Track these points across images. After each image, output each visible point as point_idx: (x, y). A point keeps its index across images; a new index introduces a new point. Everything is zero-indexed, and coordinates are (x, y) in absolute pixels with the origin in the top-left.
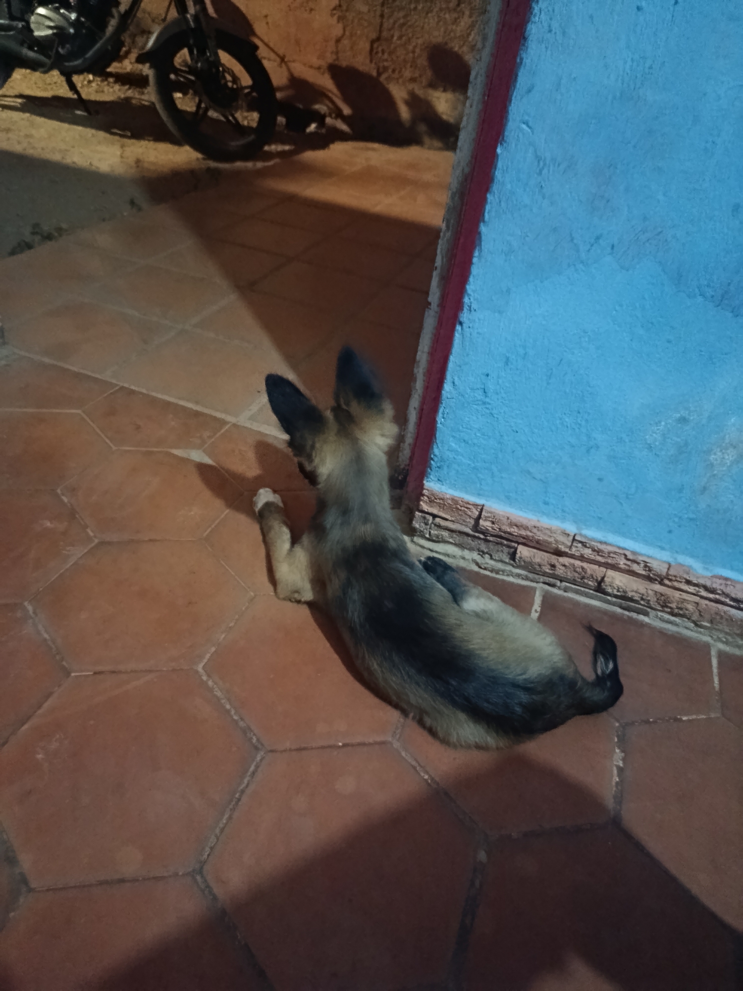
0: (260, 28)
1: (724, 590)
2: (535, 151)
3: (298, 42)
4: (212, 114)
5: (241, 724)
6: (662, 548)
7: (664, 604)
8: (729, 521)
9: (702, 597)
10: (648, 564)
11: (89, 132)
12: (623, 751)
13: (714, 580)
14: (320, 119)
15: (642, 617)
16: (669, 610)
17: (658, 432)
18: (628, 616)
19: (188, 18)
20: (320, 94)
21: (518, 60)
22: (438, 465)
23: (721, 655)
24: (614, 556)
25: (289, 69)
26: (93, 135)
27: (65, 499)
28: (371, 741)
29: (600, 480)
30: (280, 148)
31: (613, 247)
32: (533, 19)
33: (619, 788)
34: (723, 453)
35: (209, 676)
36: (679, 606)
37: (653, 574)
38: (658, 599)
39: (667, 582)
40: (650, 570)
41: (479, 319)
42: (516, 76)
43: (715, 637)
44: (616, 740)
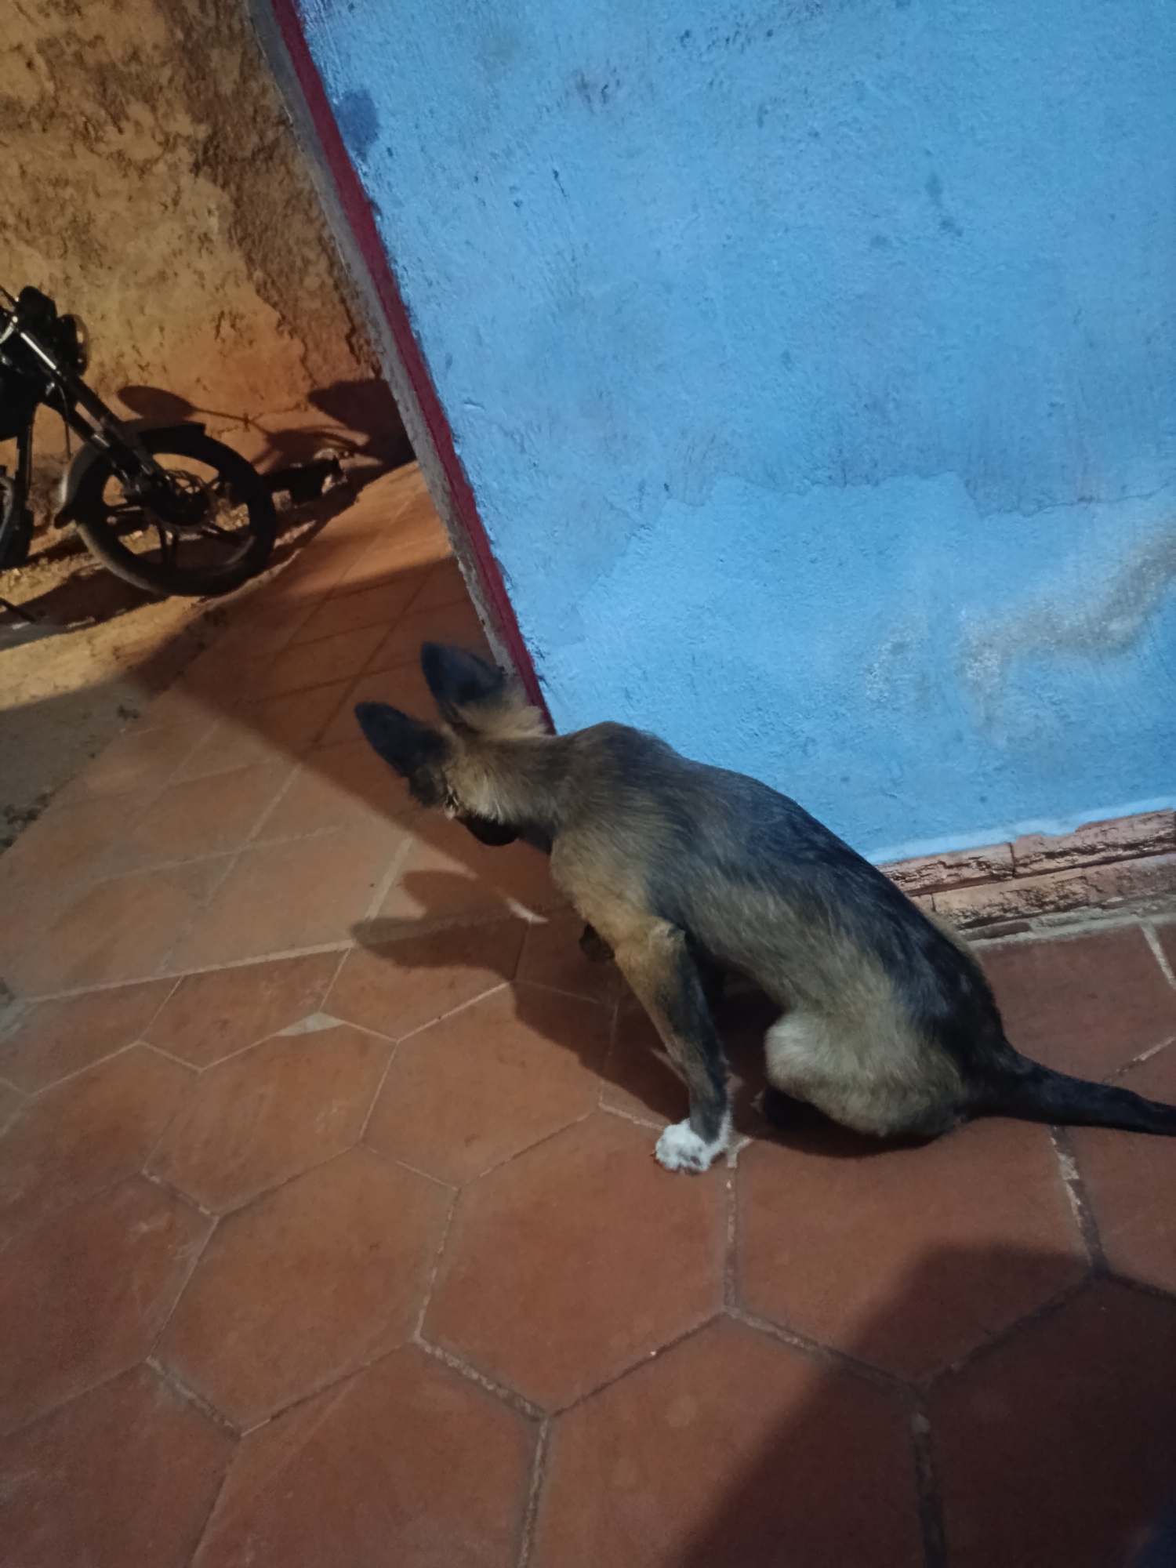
0: (197, 399)
1: (1107, 841)
2: (501, 427)
3: (254, 390)
4: (186, 537)
5: (502, 1393)
6: (989, 827)
7: (1039, 901)
8: (1051, 745)
9: (1084, 866)
10: (981, 860)
11: (39, 645)
12: (1070, 1155)
13: (1083, 834)
14: (332, 467)
15: (1022, 936)
16: (1052, 907)
17: (877, 679)
18: (1002, 944)
19: (96, 440)
20: (316, 437)
21: (415, 336)
23: (1163, 933)
24: (929, 872)
25: (258, 427)
26: (47, 647)
27: (156, 1179)
28: (695, 1326)
29: (845, 779)
30: (296, 533)
31: (666, 487)
32: (403, 283)
33: (1087, 1213)
34: (981, 661)
35: (434, 1343)
36: (1061, 894)
37: (996, 870)
38: (1027, 900)
39: (1021, 870)
40: (989, 867)
41: (561, 662)
42: (423, 355)
43: (1140, 911)
44: (1054, 1142)
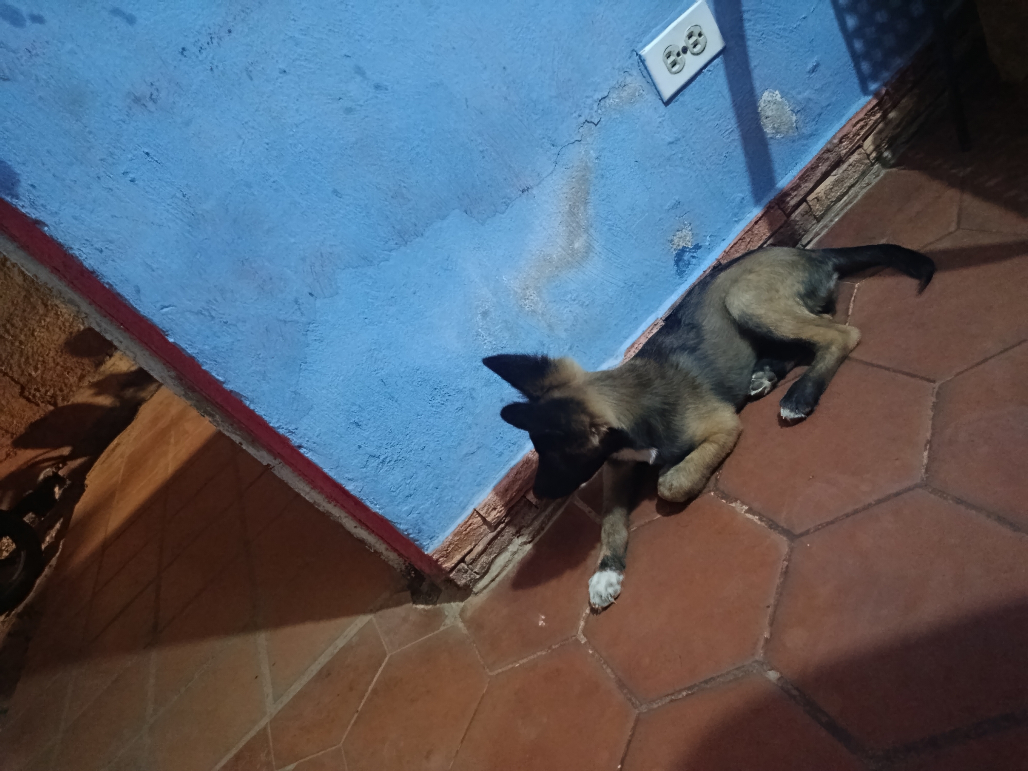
2: (190, 311)
12: (736, 501)
13: (629, 354)
14: (55, 479)
20: (33, 467)
21: (107, 287)
22: (417, 532)
28: (630, 733)
30: (53, 533)
31: (311, 294)
32: (82, 259)
33: (764, 519)
41: (306, 430)
42: (119, 294)
44: (724, 501)
